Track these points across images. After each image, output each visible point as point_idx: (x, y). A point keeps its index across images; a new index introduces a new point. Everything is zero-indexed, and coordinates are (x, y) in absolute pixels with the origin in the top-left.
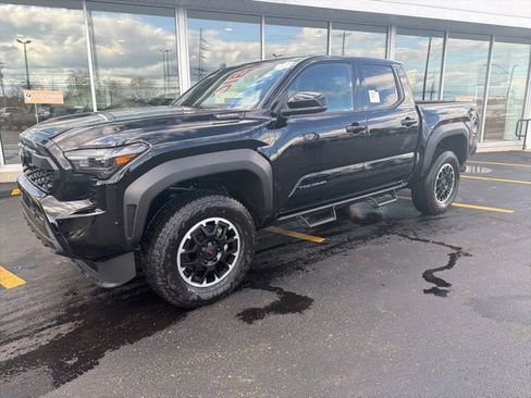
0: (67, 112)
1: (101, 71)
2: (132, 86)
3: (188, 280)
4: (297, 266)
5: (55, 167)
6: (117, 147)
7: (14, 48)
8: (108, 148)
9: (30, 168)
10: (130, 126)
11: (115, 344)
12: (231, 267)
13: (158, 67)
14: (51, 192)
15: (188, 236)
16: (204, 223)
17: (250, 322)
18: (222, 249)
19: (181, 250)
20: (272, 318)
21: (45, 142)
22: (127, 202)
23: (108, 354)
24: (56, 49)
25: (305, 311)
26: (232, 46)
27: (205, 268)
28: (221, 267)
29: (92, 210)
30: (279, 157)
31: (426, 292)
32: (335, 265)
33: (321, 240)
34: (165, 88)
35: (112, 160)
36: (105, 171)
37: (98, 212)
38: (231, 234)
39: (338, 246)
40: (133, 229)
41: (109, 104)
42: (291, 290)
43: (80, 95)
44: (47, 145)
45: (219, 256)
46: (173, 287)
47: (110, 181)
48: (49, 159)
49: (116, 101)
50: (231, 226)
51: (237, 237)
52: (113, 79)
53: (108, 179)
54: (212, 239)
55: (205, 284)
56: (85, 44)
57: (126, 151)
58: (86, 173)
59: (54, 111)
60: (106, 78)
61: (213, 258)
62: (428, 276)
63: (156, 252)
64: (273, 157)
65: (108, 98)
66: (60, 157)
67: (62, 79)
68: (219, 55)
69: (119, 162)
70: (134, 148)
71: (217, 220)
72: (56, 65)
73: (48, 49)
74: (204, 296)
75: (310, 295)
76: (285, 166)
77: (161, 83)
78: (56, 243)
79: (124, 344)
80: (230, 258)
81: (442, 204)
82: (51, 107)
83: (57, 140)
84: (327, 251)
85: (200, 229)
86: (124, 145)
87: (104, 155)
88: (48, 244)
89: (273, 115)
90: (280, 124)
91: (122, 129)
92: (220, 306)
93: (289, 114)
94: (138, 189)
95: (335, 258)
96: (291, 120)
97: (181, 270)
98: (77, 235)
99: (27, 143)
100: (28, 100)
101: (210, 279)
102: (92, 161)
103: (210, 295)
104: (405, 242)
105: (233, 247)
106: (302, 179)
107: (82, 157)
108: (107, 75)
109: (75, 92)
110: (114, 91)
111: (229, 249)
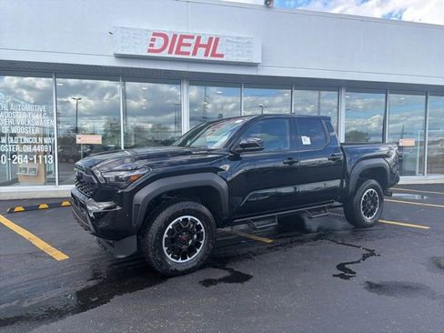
0: (103, 149)
1: (129, 119)
2: (152, 130)
3: (169, 257)
4: (247, 256)
5: (96, 182)
6: (132, 170)
7: (68, 102)
8: (127, 170)
9: (81, 183)
10: (142, 158)
11: (120, 292)
12: (198, 251)
13: (171, 116)
14: (92, 196)
15: (170, 227)
16: (181, 218)
17: (207, 286)
18: (192, 238)
19: (165, 235)
20: (222, 284)
21: (91, 167)
22: (134, 203)
23: (116, 297)
24: (98, 102)
25: (246, 283)
26: (229, 99)
27: (181, 250)
28: (191, 251)
29: (115, 207)
30: (233, 180)
31: (334, 276)
32: (275, 257)
33: (270, 241)
34: (175, 132)
35: (129, 177)
36: (124, 184)
37: (118, 208)
38: (199, 228)
39: (281, 245)
40: (137, 219)
41: (133, 144)
42: (239, 270)
43: (113, 136)
44: (92, 169)
45: (190, 242)
46: (159, 259)
47: (125, 190)
48: (93, 177)
49: (139, 141)
50: (199, 223)
51: (203, 230)
52: (138, 124)
53: (125, 188)
54: (186, 230)
55: (180, 261)
56: (119, 98)
57: (137, 172)
58: (113, 185)
59: (93, 148)
60: (132, 124)
61: (186, 243)
62: (341, 267)
63: (150, 235)
64: (228, 179)
65: (133, 138)
66: (99, 176)
67: (100, 125)
68: (219, 106)
69: (132, 179)
70: (141, 171)
71: (189, 217)
72: (96, 114)
73: (92, 102)
74: (179, 269)
75: (251, 274)
76: (238, 186)
77: (173, 127)
78: (91, 227)
79: (125, 292)
80: (198, 245)
81: (368, 219)
82: (92, 146)
83: (98, 166)
84: (271, 248)
85: (178, 223)
86: (136, 169)
87: (124, 174)
88: (87, 229)
89: (231, 152)
90: (235, 157)
91: (136, 160)
92: (189, 277)
93: (241, 151)
94: (142, 195)
95: (276, 253)
96: (244, 155)
97: (165, 249)
98: (103, 224)
99: (80, 168)
100: (78, 141)
101: (184, 258)
102: (117, 178)
103: (184, 268)
104: (333, 245)
105: (200, 237)
106: (251, 194)
107: (111, 176)
108: (134, 122)
109: (109, 134)
110: (138, 134)
111: (198, 238)
